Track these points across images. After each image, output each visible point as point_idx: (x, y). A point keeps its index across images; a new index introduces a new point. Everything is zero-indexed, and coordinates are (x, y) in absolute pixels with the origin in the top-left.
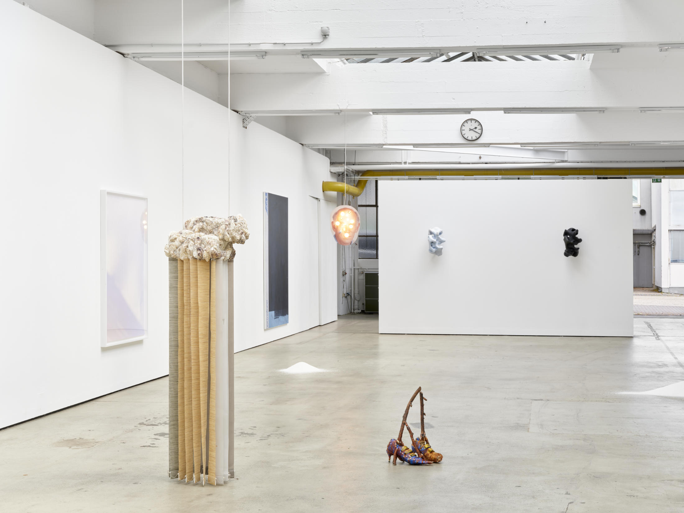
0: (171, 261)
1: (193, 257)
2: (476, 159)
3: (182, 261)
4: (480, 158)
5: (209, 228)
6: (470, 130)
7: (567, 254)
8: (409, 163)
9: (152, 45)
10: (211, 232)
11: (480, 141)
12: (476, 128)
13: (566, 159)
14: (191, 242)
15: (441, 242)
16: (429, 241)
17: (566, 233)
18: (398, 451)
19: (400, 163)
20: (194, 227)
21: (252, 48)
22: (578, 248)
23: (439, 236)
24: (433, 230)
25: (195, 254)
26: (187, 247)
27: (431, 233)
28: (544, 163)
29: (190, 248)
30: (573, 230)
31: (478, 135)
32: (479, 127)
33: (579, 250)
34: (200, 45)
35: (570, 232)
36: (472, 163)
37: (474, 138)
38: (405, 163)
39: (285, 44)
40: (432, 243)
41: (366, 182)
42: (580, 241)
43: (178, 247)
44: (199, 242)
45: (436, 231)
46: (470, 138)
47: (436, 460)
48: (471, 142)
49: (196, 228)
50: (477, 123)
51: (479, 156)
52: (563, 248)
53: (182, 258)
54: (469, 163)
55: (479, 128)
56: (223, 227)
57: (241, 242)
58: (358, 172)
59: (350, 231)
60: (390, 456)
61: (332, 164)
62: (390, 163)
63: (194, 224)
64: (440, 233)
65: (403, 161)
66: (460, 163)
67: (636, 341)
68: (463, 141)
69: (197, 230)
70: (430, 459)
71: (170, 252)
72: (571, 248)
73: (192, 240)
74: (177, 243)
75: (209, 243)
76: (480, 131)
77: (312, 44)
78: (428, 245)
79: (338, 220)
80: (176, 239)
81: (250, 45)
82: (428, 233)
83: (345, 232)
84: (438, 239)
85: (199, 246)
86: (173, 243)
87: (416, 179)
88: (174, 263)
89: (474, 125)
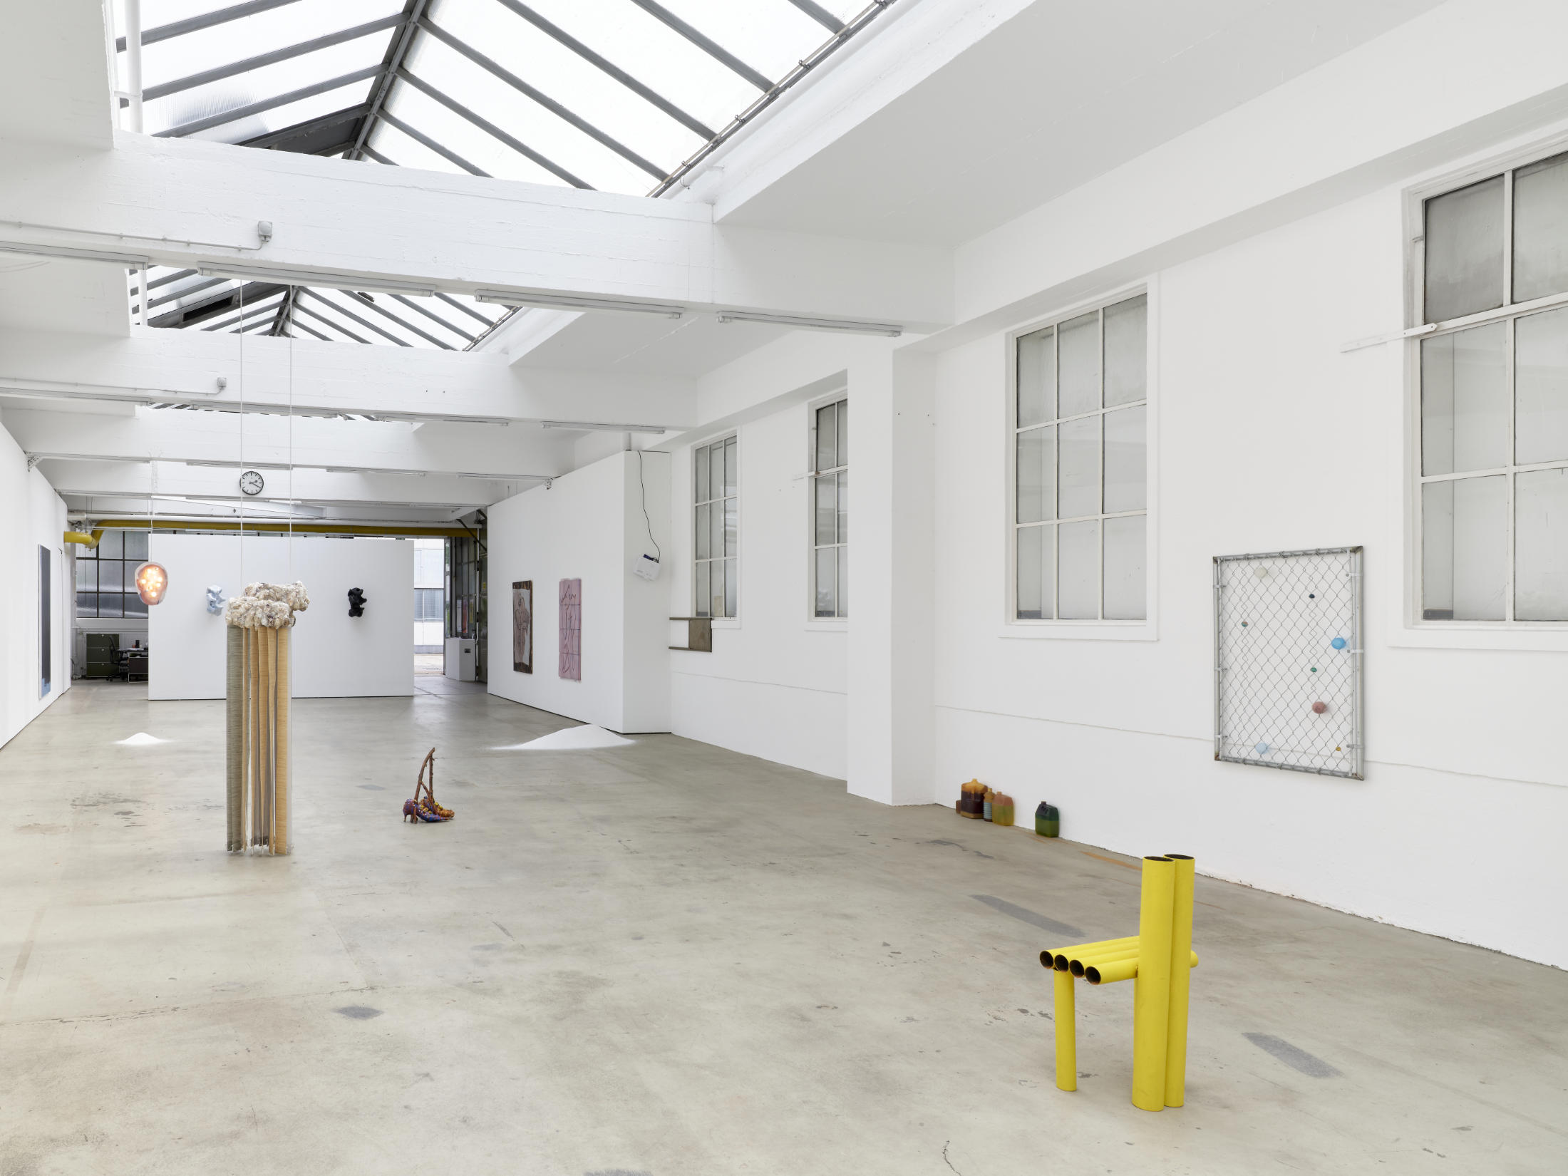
0: (232, 629)
1: (262, 626)
2: (231, 513)
3: (247, 629)
4: (235, 511)
5: (278, 595)
6: (251, 483)
7: (351, 614)
8: (156, 514)
9: (15, 380)
10: (278, 600)
11: (260, 496)
12: (256, 481)
13: (324, 516)
14: (260, 609)
15: (221, 601)
16: (208, 600)
17: (351, 593)
18: (417, 810)
19: (146, 514)
20: (258, 594)
21: (138, 393)
22: (363, 609)
23: (220, 595)
24: (212, 589)
25: (264, 622)
26: (255, 614)
27: (209, 591)
28: (302, 519)
29: (259, 615)
30: (358, 590)
31: (258, 489)
32: (260, 481)
33: (364, 611)
34: (76, 384)
35: (355, 592)
36: (225, 517)
37: (255, 492)
38: (151, 513)
39: (176, 392)
40: (212, 602)
41: (101, 532)
42: (364, 600)
43: (243, 614)
44: (269, 609)
45: (215, 589)
46: (250, 492)
47: (448, 816)
48: (250, 496)
49: (262, 594)
50: (257, 477)
51: (233, 509)
52: (349, 607)
53: (247, 626)
54: (222, 517)
55: (261, 483)
56: (294, 594)
57: (303, 609)
58: (92, 522)
59: (156, 590)
60: (406, 816)
61: (70, 511)
62: (137, 513)
63: (257, 591)
64: (220, 592)
65: (150, 511)
66: (212, 516)
67: (417, 701)
68: (242, 495)
69: (262, 597)
70: (443, 815)
71: (233, 620)
72: (356, 608)
73: (261, 607)
74: (242, 610)
75: (281, 611)
76: (260, 485)
77: (207, 394)
78: (206, 604)
79: (144, 578)
80: (240, 606)
81: (136, 389)
82: (206, 591)
83: (152, 591)
84: (218, 598)
85: (269, 614)
86: (237, 610)
87: (169, 532)
88: (235, 631)
89: (255, 478)
